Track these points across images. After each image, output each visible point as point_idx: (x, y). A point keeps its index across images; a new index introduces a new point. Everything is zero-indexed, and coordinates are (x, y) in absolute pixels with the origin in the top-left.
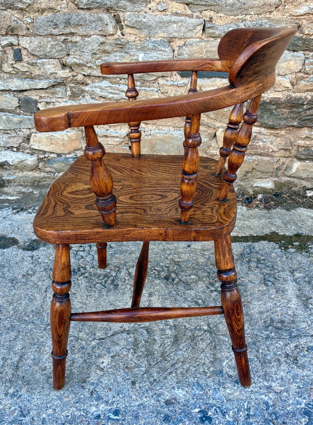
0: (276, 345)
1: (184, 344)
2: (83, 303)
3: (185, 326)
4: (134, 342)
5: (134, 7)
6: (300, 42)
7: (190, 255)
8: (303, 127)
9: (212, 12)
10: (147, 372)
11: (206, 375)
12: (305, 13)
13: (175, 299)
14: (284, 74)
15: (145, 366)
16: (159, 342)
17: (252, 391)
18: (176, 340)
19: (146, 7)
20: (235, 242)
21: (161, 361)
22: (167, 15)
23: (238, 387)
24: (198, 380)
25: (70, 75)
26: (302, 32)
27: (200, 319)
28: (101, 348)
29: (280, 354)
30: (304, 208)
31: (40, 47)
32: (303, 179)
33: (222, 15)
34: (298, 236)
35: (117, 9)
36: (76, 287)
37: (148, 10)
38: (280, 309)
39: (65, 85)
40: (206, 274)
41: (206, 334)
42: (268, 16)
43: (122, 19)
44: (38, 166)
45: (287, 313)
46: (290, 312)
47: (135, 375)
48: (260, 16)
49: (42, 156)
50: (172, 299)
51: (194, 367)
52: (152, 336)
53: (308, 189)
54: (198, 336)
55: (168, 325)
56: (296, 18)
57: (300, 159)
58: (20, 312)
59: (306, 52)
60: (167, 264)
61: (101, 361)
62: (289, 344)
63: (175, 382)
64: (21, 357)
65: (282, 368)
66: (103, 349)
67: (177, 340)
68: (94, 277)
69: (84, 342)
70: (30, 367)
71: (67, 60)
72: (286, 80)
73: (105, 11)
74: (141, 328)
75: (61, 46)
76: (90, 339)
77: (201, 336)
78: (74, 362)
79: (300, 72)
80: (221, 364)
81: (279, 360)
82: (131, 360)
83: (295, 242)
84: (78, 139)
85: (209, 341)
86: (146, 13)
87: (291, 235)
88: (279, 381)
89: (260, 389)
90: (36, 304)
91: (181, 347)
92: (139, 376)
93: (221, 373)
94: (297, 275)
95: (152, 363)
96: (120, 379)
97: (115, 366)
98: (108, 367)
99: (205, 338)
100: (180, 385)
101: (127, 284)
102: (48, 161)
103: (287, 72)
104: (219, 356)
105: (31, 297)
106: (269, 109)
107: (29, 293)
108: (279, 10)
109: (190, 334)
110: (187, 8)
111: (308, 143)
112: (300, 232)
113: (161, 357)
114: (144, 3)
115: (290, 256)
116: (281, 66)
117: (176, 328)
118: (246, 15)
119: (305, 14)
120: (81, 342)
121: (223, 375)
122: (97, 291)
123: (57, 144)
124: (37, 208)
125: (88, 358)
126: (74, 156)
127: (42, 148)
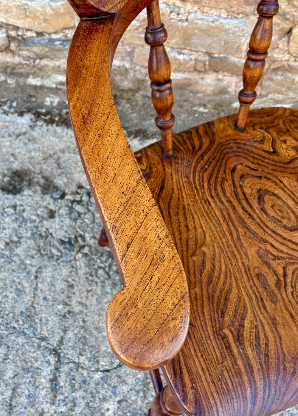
2: (83, 304)
4: (144, 380)
28: (106, 386)
36: (73, 273)
44: (9, 46)
49: (13, 34)
58: (7, 312)
61: (106, 408)
64: (14, 390)
66: (108, 388)
68: (96, 255)
69: (85, 372)
70: (26, 408)
76: (93, 369)
78: (75, 405)
90: (26, 300)
102: (23, 41)
105: (19, 287)
107: (15, 279)
120: (82, 372)
122: (99, 284)
123: (35, 17)
124: (15, 104)
125: (91, 401)
126: (63, 38)
127: (12, 21)
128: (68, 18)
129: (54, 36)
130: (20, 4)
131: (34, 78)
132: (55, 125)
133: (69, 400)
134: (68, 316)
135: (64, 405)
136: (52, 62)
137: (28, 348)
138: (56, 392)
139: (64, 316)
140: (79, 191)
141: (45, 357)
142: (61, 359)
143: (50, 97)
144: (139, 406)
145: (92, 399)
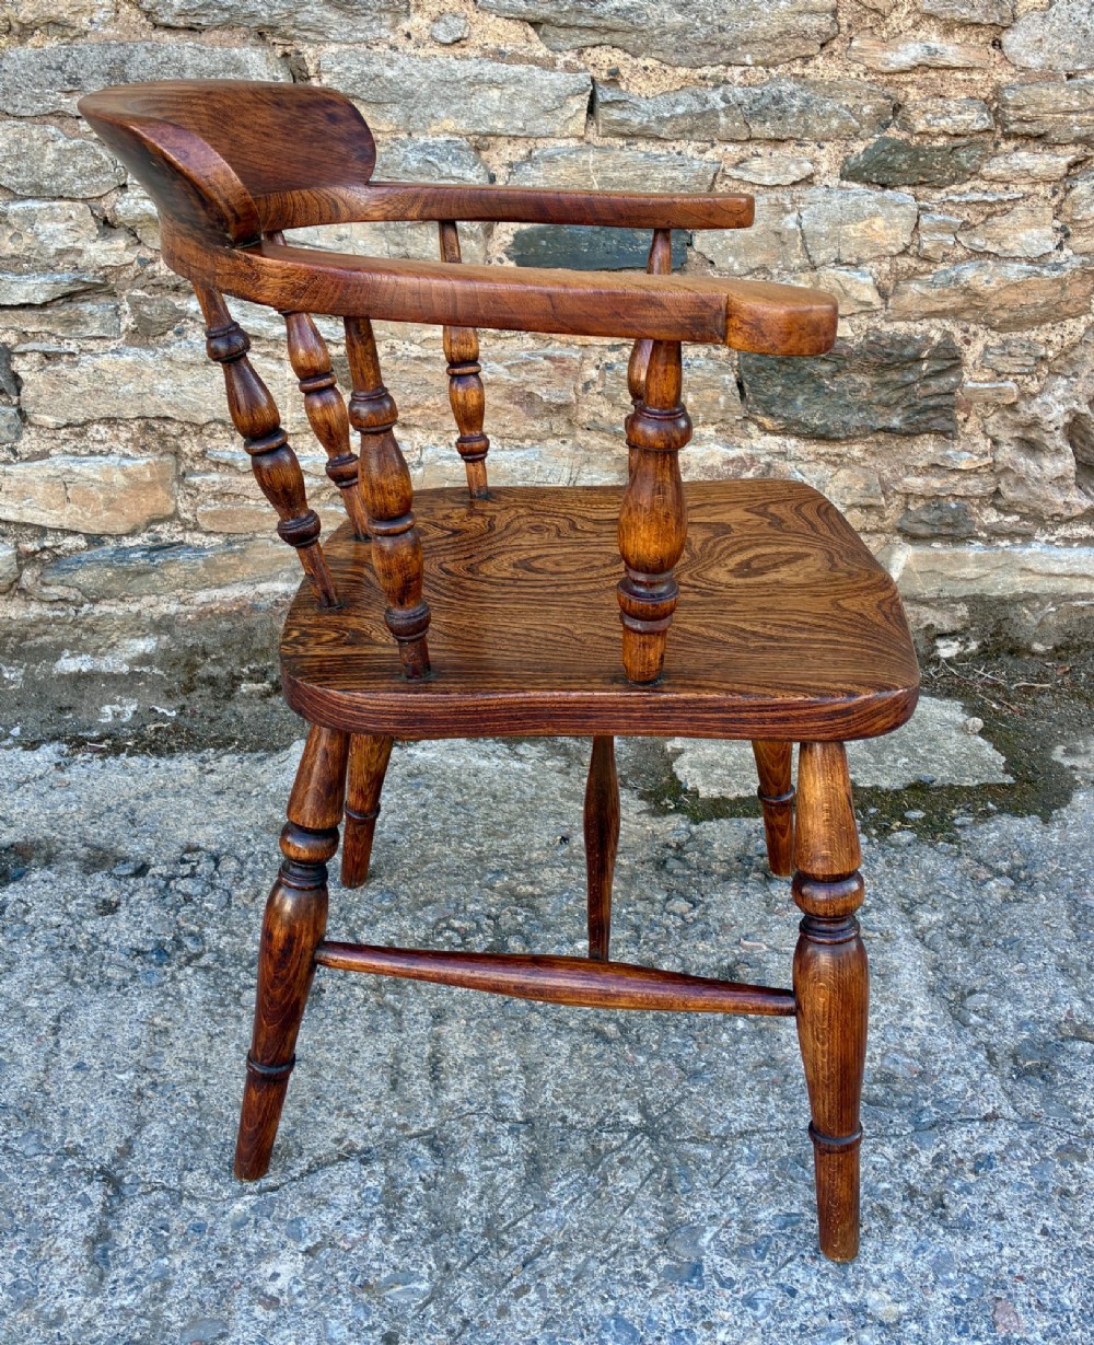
0: (874, 1158)
1: (563, 1183)
2: (195, 1064)
3: (564, 1119)
4: (386, 1192)
5: (354, 29)
6: (902, 157)
7: (569, 871)
8: (921, 433)
9: (617, 52)
10: (435, 1294)
11: (645, 1287)
12: (914, 63)
13: (526, 1028)
14: (854, 260)
15: (430, 1275)
16: (475, 1181)
17: (803, 1328)
18: (535, 1170)
19: (393, 27)
20: (718, 817)
21: (485, 1253)
22: (466, 58)
23: (754, 1317)
24: (617, 1308)
25: (129, 257)
26: (904, 127)
27: (616, 1091)
28: (268, 1223)
29: (888, 1190)
30: (933, 695)
31: (18, 158)
32: (925, 603)
33: (650, 62)
34: (919, 788)
35: (293, 32)
36: (167, 1007)
37: (401, 42)
38: (878, 1034)
39: (112, 294)
40: (627, 933)
41: (638, 1143)
42: (797, 70)
43: (312, 68)
44: (17, 580)
45: (901, 1049)
46: (910, 1045)
47: (396, 1313)
48: (772, 70)
49: (31, 546)
50: (514, 1028)
51: (602, 1263)
52: (449, 1162)
53: (942, 635)
54: (610, 1150)
55: (504, 1120)
56: (885, 78)
57: (913, 538)
59: (923, 191)
60: (492, 905)
61: (270, 1271)
62: (914, 1151)
63: (535, 1323)
65: (898, 1237)
66: (274, 1228)
67: (539, 1170)
68: (235, 965)
69: (202, 1207)
71: (118, 206)
72: (862, 280)
73: (251, 40)
74: (411, 1137)
75: (96, 156)
76: (226, 1192)
77: (618, 1149)
78: (167, 1285)
79: (904, 253)
80: (695, 1243)
81: (885, 1211)
82: (379, 1257)
83: (911, 809)
84: (163, 482)
85: (648, 1166)
86: (393, 48)
87: (898, 785)
88: (891, 1284)
89: (830, 1317)
90: (19, 1079)
91: (553, 1195)
92: (411, 1313)
93: (694, 1275)
94: (926, 917)
95: (453, 1261)
96: (338, 1331)
97: (321, 1286)
98: (296, 1290)
99: (633, 1156)
100: (556, 1330)
101: (355, 984)
102: (56, 561)
103: (866, 254)
104: (684, 1213)
106: (810, 374)
108: (832, 53)
109: (582, 1145)
110: (534, 37)
111: (936, 483)
112: (926, 775)
113: (483, 1236)
114: (388, 16)
115: (898, 857)
116: (846, 234)
117: (533, 1127)
118: (729, 64)
119: (914, 67)
120: (193, 1208)
121: (701, 1281)
122: (244, 1019)
123: (86, 500)
124: (16, 731)
125: (219, 1265)
126: (150, 543)
127: (32, 515)
128: (161, 494)
129: (128, 542)
130: (52, 473)
131: (73, 656)
132: (123, 756)
133: (148, 1278)
134: (150, 1093)
135: (132, 1290)
136: (122, 605)
137: (17, 1180)
138: (107, 1264)
139: (140, 1094)
140: (186, 857)
141: (71, 1190)
142: (126, 1191)
143: (113, 702)
144: (375, 1252)
145: (223, 1262)
